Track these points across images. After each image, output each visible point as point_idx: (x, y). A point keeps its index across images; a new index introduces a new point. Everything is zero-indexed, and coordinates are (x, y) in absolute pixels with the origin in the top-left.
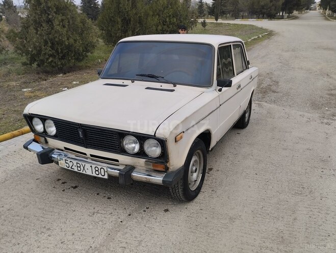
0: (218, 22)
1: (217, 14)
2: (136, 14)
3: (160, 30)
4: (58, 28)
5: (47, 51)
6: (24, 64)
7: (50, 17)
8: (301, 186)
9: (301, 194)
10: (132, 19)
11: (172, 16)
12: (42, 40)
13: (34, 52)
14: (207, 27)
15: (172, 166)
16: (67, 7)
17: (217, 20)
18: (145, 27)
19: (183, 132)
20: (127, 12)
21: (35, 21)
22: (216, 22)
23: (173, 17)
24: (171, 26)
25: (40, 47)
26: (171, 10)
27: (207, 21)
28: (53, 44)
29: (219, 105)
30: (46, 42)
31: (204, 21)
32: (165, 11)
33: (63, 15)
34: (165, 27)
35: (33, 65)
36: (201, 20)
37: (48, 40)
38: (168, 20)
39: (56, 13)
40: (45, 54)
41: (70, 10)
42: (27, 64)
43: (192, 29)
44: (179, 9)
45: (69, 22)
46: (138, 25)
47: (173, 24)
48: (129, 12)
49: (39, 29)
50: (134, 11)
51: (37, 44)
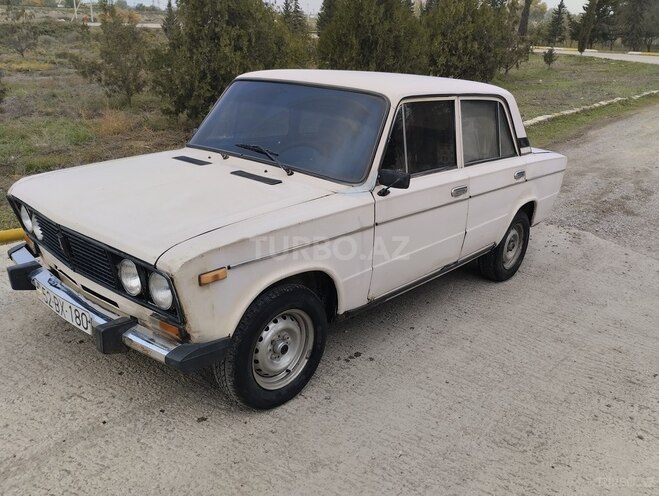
0: (584, 54)
1: (584, 39)
2: (390, 30)
3: (442, 65)
4: (227, 50)
5: (202, 91)
6: (166, 112)
7: (217, 30)
8: (528, 428)
9: (514, 445)
10: (380, 41)
11: (470, 37)
12: (198, 72)
13: (182, 92)
14: (556, 64)
15: (198, 332)
16: (251, 14)
17: (581, 50)
18: (405, 58)
19: (229, 268)
20: (373, 27)
21: (191, 36)
22: (579, 53)
23: (474, 39)
24: (466, 58)
25: (192, 84)
26: (471, 25)
27: (558, 50)
28: (215, 78)
29: (372, 223)
30: (203, 76)
31: (551, 51)
32: (459, 27)
33: (241, 27)
34: (454, 59)
35: (180, 114)
36: (543, 50)
37: (207, 72)
38: (460, 45)
39: (228, 23)
40: (199, 96)
41: (254, 19)
42: (171, 112)
43: (517, 66)
44: (488, 24)
45: (250, 41)
46: (391, 53)
47: (471, 53)
48: (377, 27)
49: (195, 51)
50: (387, 26)
51: (187, 77)
